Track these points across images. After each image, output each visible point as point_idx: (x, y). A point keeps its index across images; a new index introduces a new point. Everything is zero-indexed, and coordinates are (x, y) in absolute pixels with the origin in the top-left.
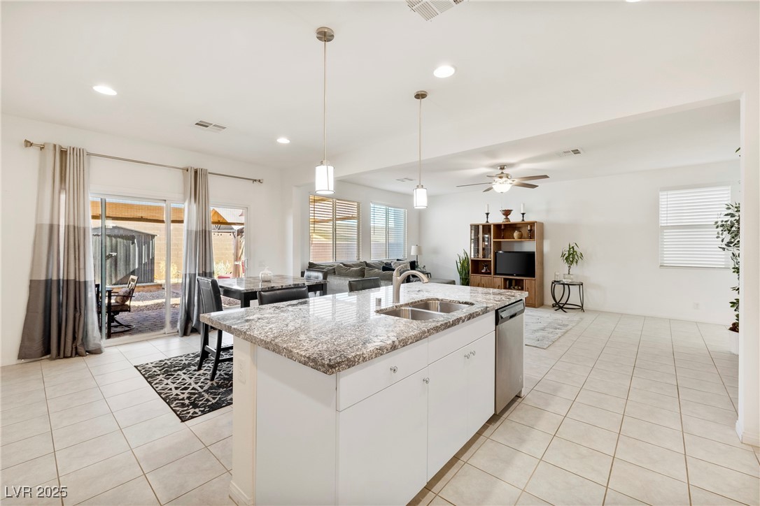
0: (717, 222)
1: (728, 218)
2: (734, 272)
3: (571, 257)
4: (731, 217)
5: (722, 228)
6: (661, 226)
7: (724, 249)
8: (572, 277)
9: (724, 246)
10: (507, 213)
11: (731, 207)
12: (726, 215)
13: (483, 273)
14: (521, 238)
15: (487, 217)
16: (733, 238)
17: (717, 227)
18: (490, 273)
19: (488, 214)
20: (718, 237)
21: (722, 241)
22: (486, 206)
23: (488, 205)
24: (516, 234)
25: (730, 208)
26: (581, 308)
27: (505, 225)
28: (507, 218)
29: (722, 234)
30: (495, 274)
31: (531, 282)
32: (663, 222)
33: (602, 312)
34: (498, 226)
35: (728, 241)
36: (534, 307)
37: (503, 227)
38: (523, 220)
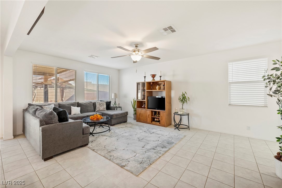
0: (264, 76)
1: (274, 72)
2: (278, 113)
3: (184, 99)
4: (277, 70)
5: (268, 80)
6: (229, 82)
7: (271, 96)
8: (184, 110)
9: (271, 93)
10: (154, 76)
11: (277, 62)
12: (272, 69)
13: (143, 108)
14: (160, 89)
15: (145, 79)
16: (280, 87)
17: (265, 80)
18: (145, 108)
19: (145, 77)
20: (266, 87)
21: (271, 89)
22: (144, 73)
23: (145, 72)
24: (157, 87)
25: (276, 64)
26: (188, 128)
27: (153, 83)
28: (154, 79)
29: (270, 84)
30: (148, 108)
31: (163, 113)
32: (230, 80)
33: (199, 130)
34: (149, 83)
35: (275, 90)
36: (165, 127)
37: (151, 84)
38: (160, 80)
